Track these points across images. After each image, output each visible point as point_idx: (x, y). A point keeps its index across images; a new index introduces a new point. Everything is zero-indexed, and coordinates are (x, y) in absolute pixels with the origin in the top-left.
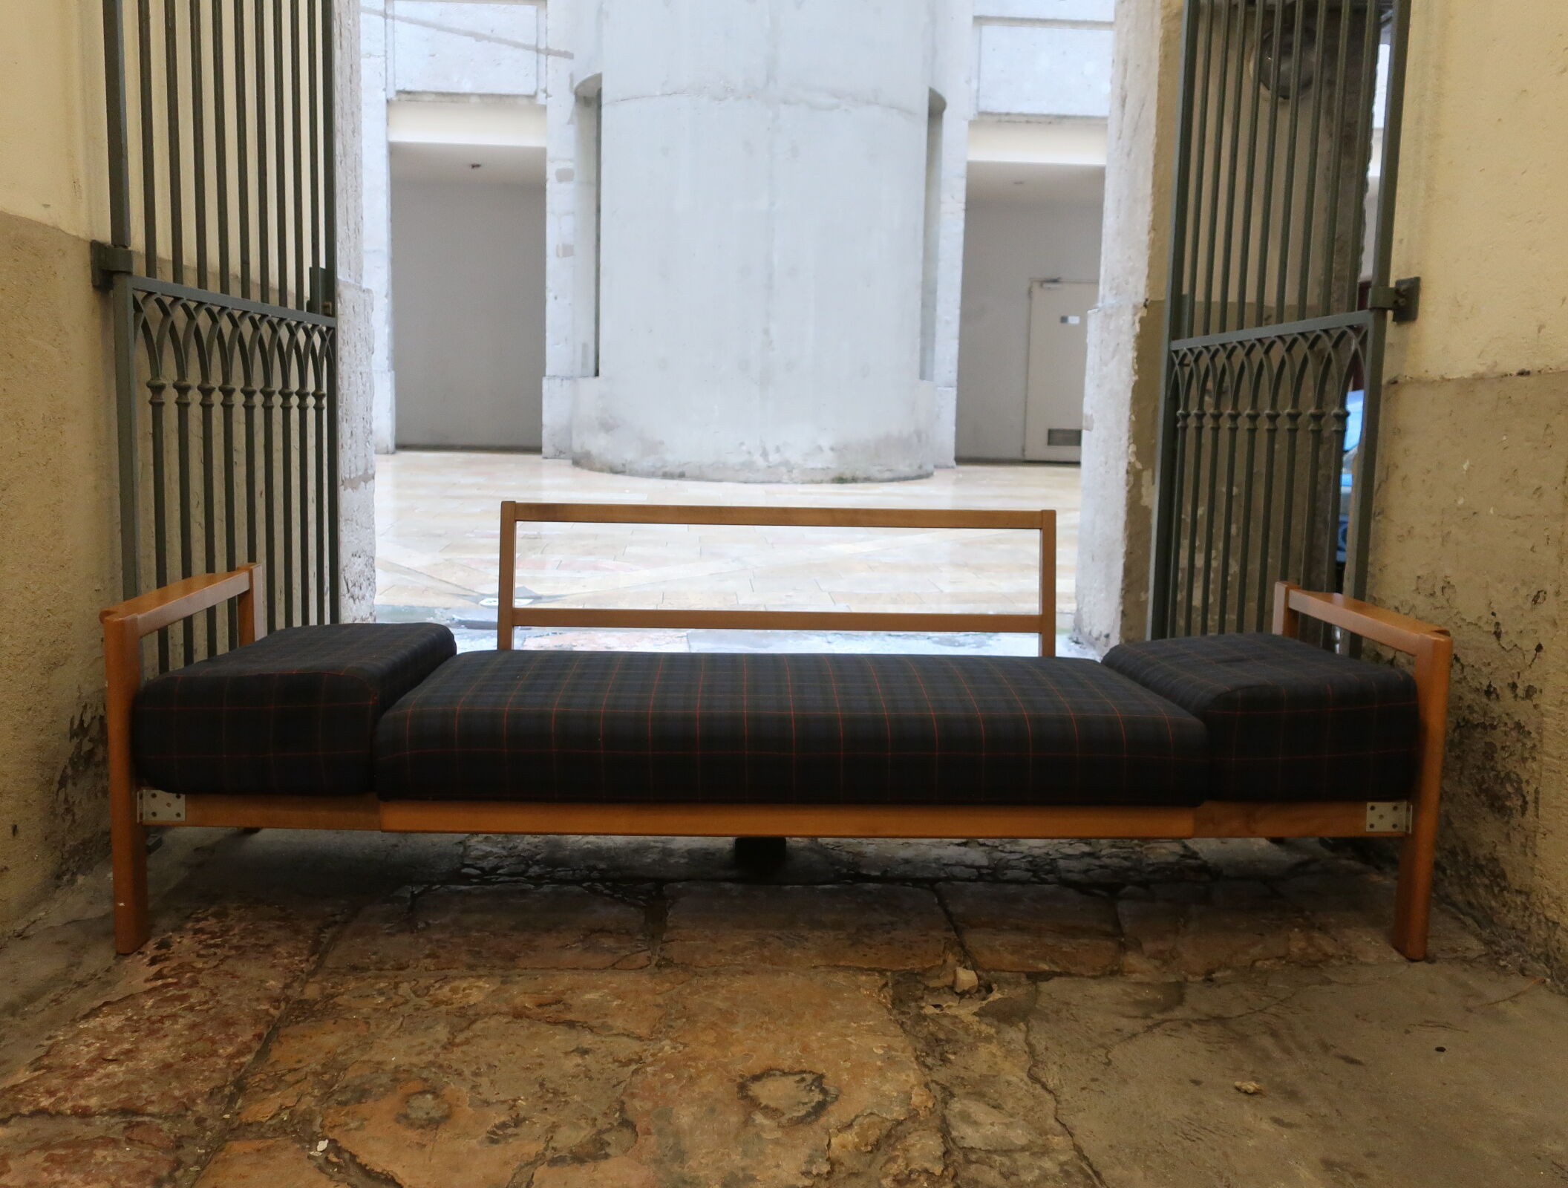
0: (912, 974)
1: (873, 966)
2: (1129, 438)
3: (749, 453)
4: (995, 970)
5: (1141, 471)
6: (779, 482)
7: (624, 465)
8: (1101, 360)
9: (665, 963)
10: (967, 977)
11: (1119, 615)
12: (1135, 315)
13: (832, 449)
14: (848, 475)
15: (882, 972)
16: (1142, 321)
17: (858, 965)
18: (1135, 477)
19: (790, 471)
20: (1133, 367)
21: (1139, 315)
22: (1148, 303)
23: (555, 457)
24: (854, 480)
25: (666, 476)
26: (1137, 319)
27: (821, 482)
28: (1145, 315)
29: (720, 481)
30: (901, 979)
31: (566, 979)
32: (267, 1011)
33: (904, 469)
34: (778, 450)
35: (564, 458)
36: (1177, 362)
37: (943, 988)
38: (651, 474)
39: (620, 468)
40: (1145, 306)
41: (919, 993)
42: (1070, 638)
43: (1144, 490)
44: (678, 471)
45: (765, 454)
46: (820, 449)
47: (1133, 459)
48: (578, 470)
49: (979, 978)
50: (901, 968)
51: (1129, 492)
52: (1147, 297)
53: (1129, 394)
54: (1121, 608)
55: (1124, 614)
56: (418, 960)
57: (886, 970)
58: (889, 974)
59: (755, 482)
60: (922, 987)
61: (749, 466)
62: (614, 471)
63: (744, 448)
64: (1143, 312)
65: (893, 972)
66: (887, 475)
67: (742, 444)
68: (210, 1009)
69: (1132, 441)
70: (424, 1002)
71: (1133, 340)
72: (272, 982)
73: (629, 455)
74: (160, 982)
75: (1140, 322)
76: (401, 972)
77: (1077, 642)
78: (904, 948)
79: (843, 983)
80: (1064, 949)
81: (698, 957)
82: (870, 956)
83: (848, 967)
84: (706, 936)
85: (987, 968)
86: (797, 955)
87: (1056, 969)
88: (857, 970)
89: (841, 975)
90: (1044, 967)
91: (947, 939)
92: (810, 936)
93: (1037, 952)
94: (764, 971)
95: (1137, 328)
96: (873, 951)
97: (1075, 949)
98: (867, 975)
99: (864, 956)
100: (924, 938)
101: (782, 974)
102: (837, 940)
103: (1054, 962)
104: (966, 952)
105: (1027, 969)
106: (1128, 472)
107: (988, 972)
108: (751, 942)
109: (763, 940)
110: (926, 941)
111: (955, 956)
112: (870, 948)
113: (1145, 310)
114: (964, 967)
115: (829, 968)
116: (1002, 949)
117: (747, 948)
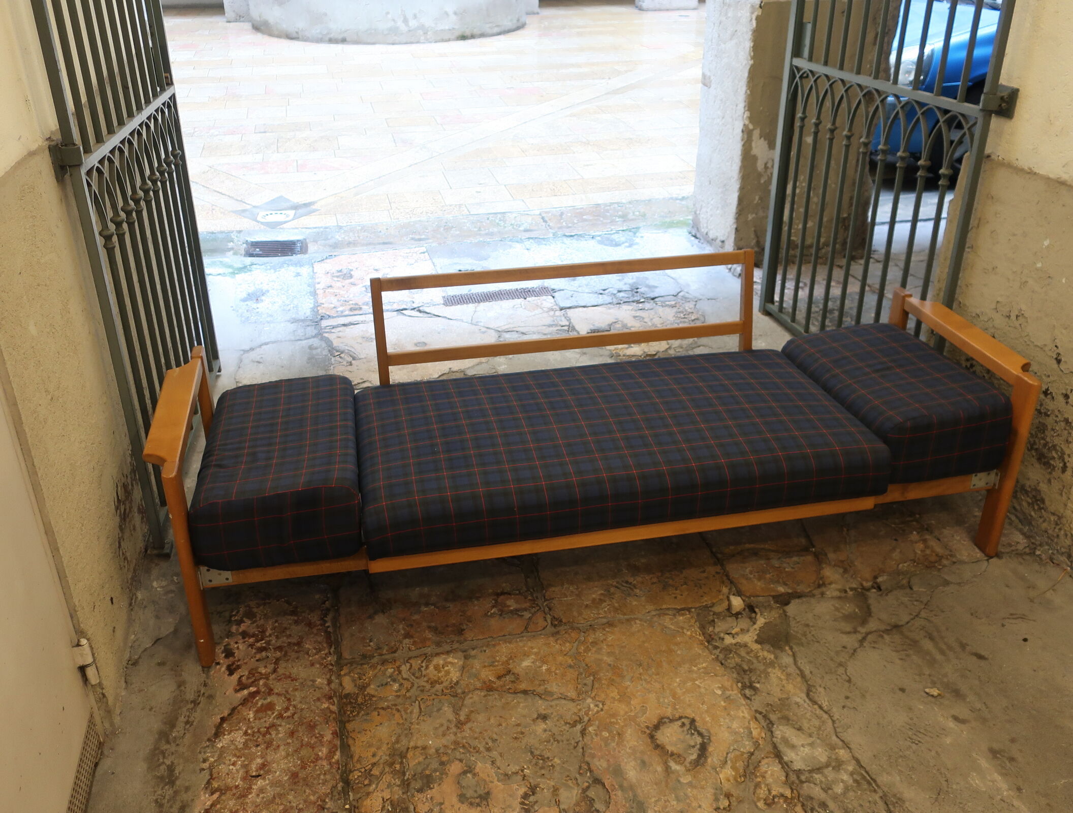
0: (706, 607)
1: (683, 606)
2: (745, 107)
3: (394, 20)
4: (754, 597)
5: (752, 130)
6: (418, 42)
7: (297, 33)
8: (719, 36)
9: (557, 622)
10: (737, 602)
11: (734, 231)
12: (752, 13)
13: (455, 13)
14: (468, 33)
15: (689, 610)
16: (757, 18)
17: (674, 607)
18: (748, 135)
19: (425, 33)
20: (750, 54)
21: (756, 14)
22: (762, 4)
23: (236, 21)
24: (473, 37)
25: (331, 41)
26: (754, 17)
27: (449, 40)
28: (760, 14)
29: (374, 44)
30: (700, 611)
31: (504, 650)
32: (328, 708)
33: (508, 24)
34: (415, 16)
35: (243, 22)
36: (798, 76)
37: (725, 611)
38: (319, 40)
39: (295, 35)
40: (761, 7)
41: (711, 618)
42: (690, 233)
43: (753, 144)
44: (340, 37)
45: (406, 21)
46: (447, 14)
47: (747, 122)
48: (259, 36)
49: (744, 601)
50: (699, 605)
51: (743, 145)
53: (746, 75)
54: (735, 226)
55: (737, 230)
56: (401, 642)
57: (692, 608)
58: (693, 610)
59: (400, 43)
60: (712, 613)
61: (394, 30)
62: (289, 37)
63: (390, 16)
64: (759, 12)
65: (696, 608)
66: (496, 30)
67: (388, 13)
68: (293, 715)
69: (746, 109)
70: (422, 682)
71: (751, 33)
72: (319, 680)
73: (300, 24)
74: (246, 692)
75: (756, 19)
76: (396, 655)
77: (695, 237)
78: (696, 586)
79: (673, 627)
80: (787, 570)
81: (575, 614)
82: (679, 596)
83: (668, 609)
84: (572, 592)
85: (748, 594)
86: (635, 603)
87: (790, 591)
88: (675, 612)
89: (667, 618)
90: (781, 589)
91: (717, 573)
92: (635, 582)
93: (773, 576)
94: (621, 622)
95: (754, 23)
96: (678, 592)
97: (793, 568)
98: (683, 615)
99: (676, 598)
100: (705, 575)
101: (633, 623)
102: (653, 583)
103: (785, 584)
104: (732, 582)
105: (773, 594)
106: (743, 131)
107: (749, 597)
108: (602, 594)
109: (609, 591)
110: (707, 578)
111: (726, 586)
112: (676, 590)
113: (760, 10)
114: (734, 595)
115: (658, 612)
116: (752, 576)
117: (601, 601)
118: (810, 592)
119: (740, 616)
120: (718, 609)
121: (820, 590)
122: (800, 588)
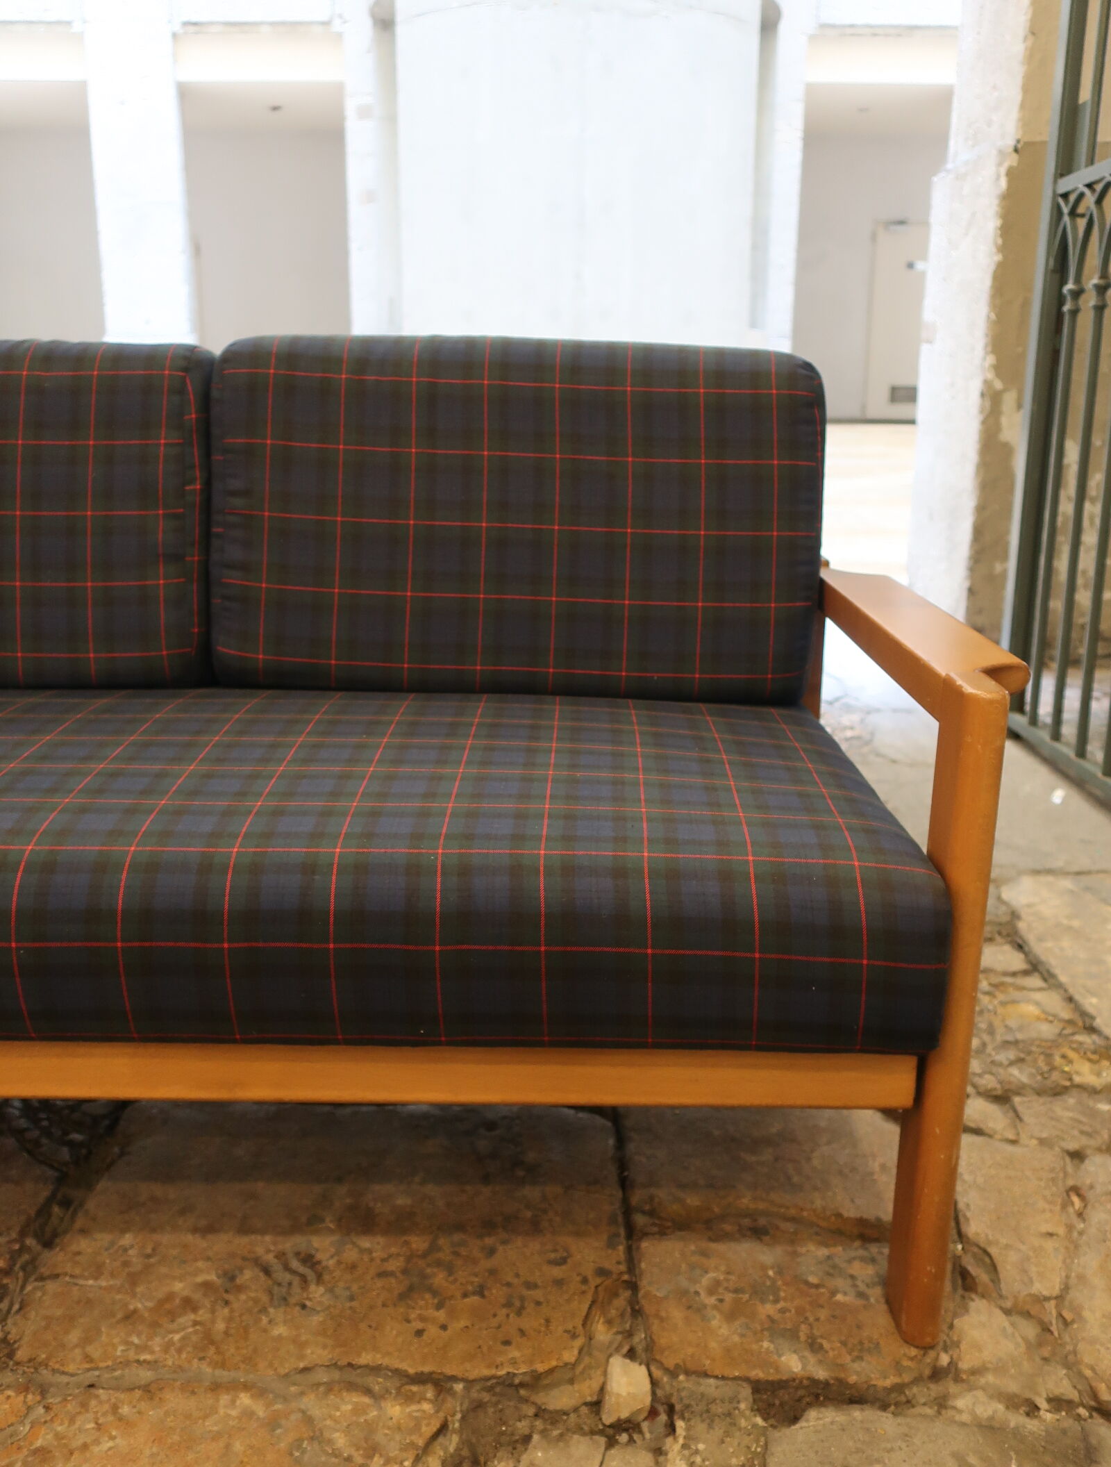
0: (508, 1386)
1: (427, 1369)
2: (986, 346)
4: (688, 1373)
5: (1001, 392)
8: (950, 241)
10: (629, 1384)
11: (964, 594)
12: (1000, 164)
15: (441, 1384)
16: (1010, 173)
17: (397, 1364)
18: (992, 401)
20: (996, 243)
21: (1006, 165)
22: (1019, 146)
26: (1003, 171)
28: (1015, 164)
30: (486, 1397)
36: (1066, 210)
37: (576, 1410)
40: (1016, 150)
41: (522, 1427)
43: (1004, 421)
47: (990, 375)
49: (654, 1383)
50: (487, 1372)
51: (984, 422)
52: (1019, 137)
53: (988, 283)
54: (967, 584)
55: (971, 591)
57: (455, 1378)
58: (459, 1387)
60: (531, 1411)
64: (1013, 160)
65: (469, 1383)
69: (989, 349)
71: (996, 202)
75: (1007, 174)
78: (508, 1305)
79: (340, 1440)
80: (839, 1297)
81: (74, 1336)
82: (433, 1331)
83: (375, 1370)
84: (126, 1264)
85: (670, 1362)
86: (280, 1330)
87: (821, 1374)
88: (392, 1384)
89: (348, 1403)
90: (794, 1363)
91: (602, 1272)
92: (331, 1262)
93: (783, 1311)
94: (189, 1388)
95: (1003, 183)
96: (441, 1315)
97: (861, 1295)
98: (410, 1399)
99: (419, 1333)
100: (557, 1272)
101: (225, 1399)
102: (382, 1274)
103: (814, 1346)
104: (636, 1312)
105: (758, 1374)
106: (983, 395)
107: (673, 1374)
108: (207, 1285)
109: (232, 1278)
110: (559, 1283)
111: (609, 1322)
112: (439, 1307)
113: (1015, 156)
114: (631, 1355)
115: (336, 1375)
116: (712, 1300)
117: (189, 1304)
118: (899, 1388)
119: (624, 1437)
120: (561, 1398)
121: (935, 1389)
122: (862, 1371)
